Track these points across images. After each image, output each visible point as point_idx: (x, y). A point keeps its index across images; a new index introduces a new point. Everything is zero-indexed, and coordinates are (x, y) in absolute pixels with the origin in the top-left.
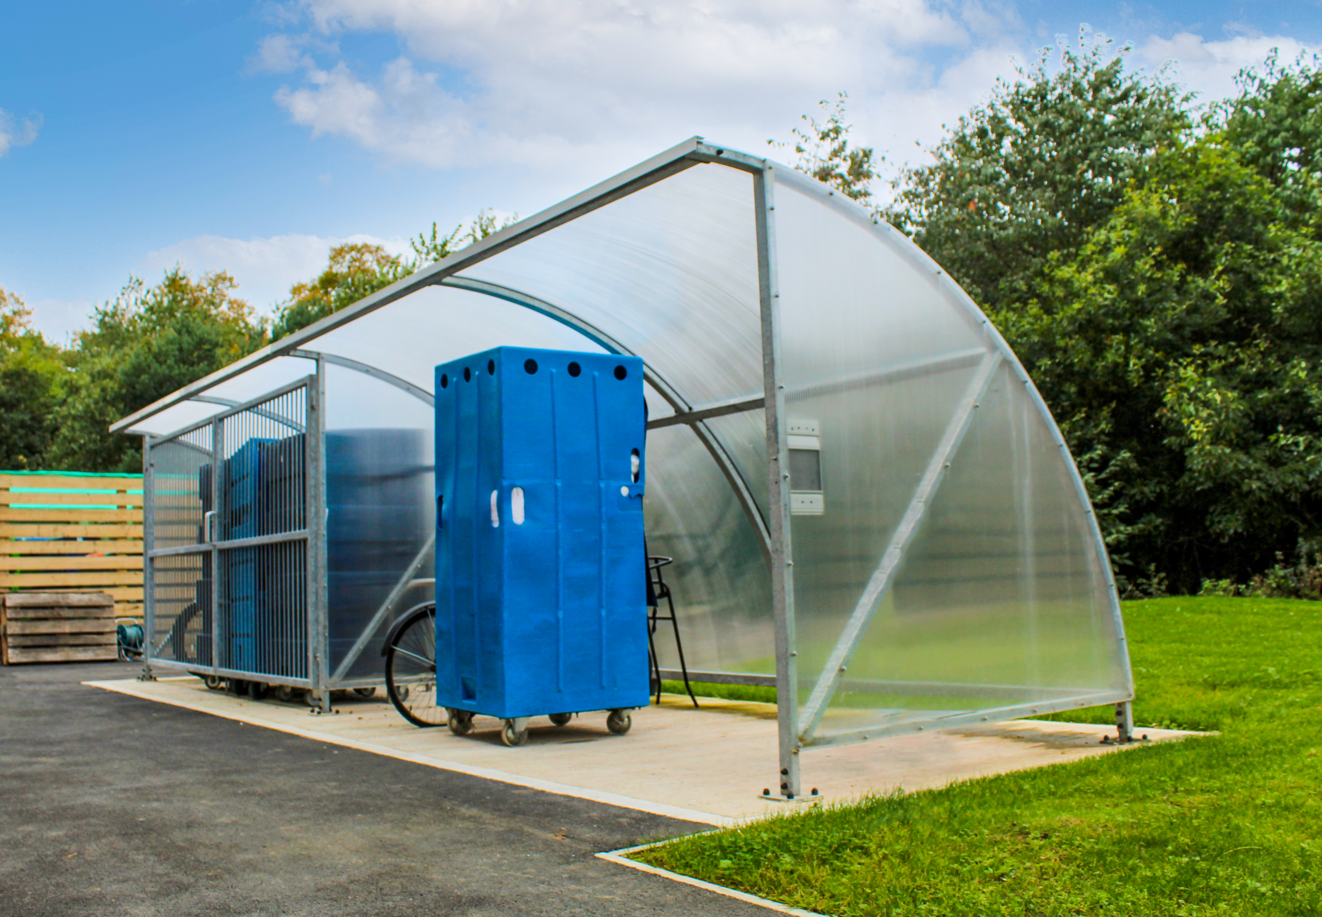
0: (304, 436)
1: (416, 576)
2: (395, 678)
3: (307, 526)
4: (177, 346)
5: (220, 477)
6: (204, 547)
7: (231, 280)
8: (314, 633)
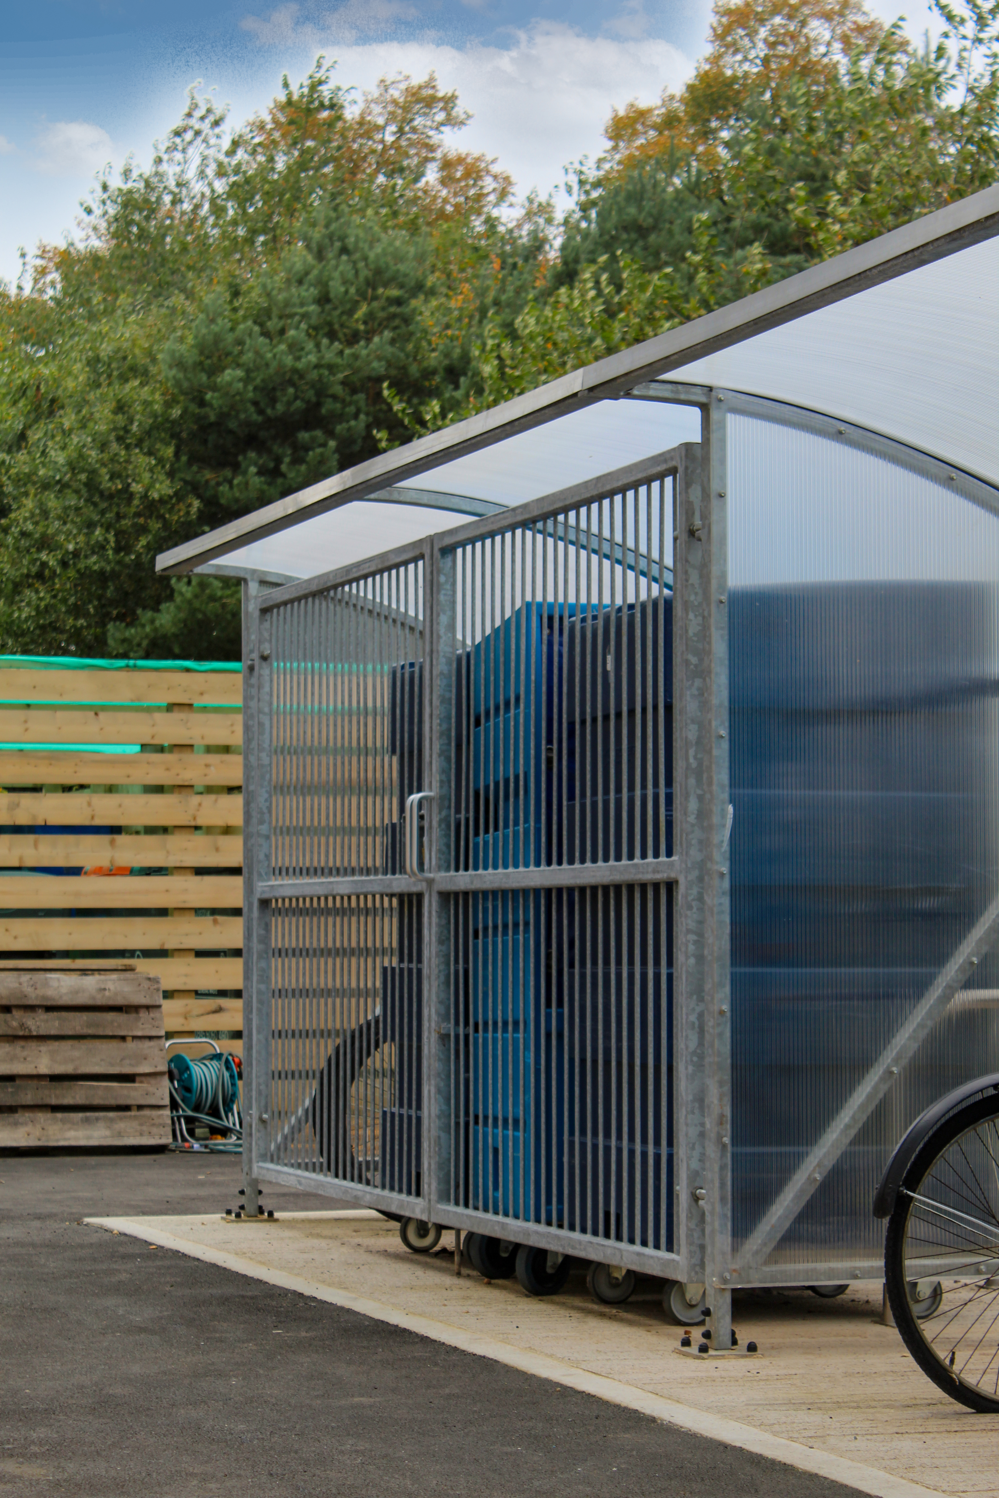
0: (669, 604)
1: (968, 985)
2: (911, 1263)
3: (676, 848)
4: (314, 291)
5: (444, 700)
6: (401, 883)
7: (449, 102)
8: (693, 1132)
